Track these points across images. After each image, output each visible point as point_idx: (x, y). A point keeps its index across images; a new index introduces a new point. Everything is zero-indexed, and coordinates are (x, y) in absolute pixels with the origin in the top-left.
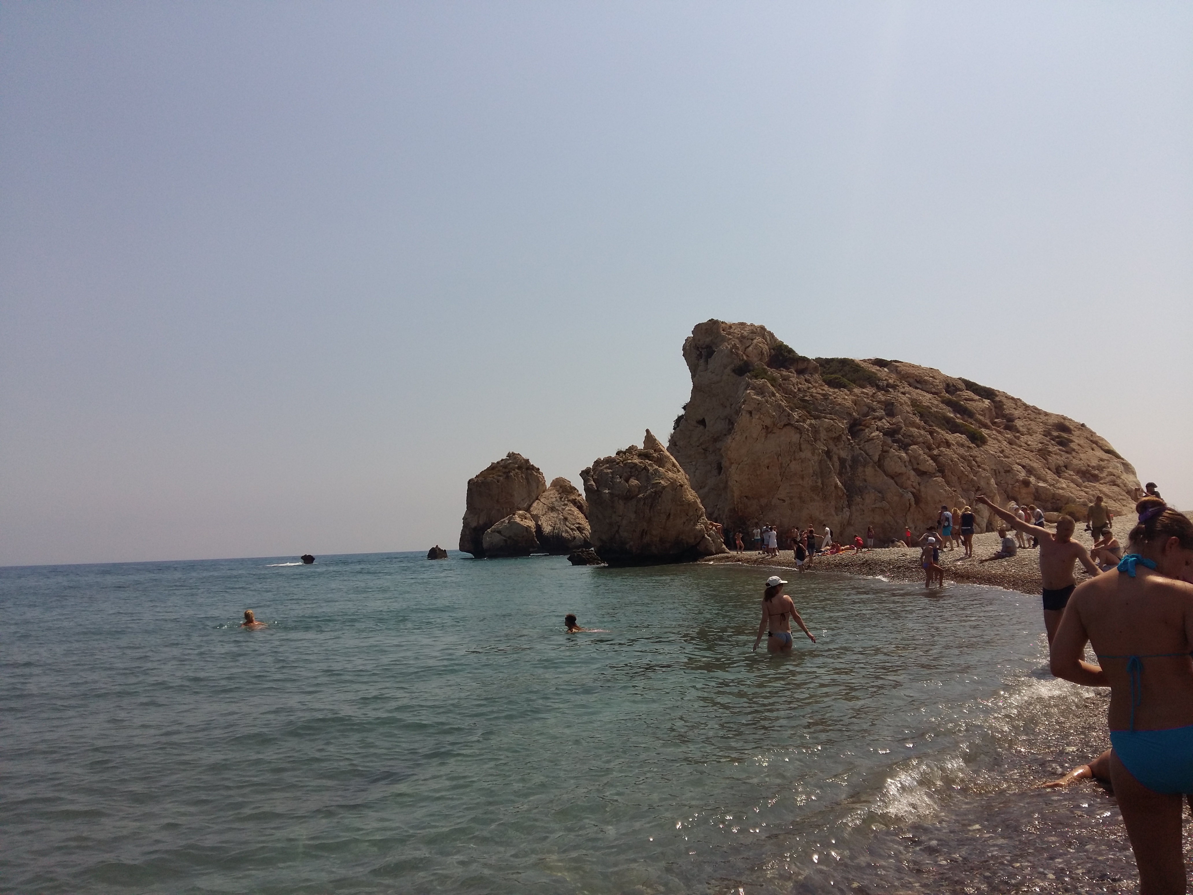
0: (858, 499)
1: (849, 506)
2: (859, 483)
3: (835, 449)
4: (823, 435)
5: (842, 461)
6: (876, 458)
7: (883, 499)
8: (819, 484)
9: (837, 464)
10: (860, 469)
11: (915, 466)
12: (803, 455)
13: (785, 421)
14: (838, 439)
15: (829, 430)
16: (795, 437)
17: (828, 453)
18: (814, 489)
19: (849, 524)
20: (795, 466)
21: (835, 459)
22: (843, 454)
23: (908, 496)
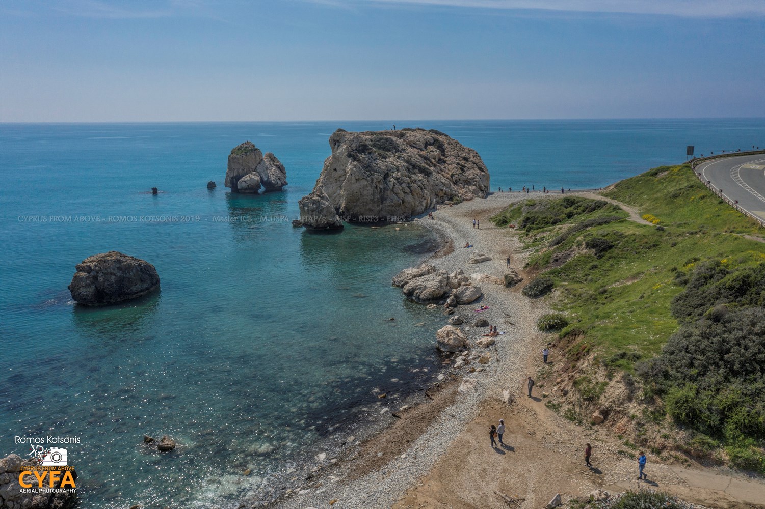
1: (382, 204)
2: (386, 197)
3: (378, 185)
4: (375, 181)
5: (381, 189)
6: (391, 188)
7: (392, 202)
9: (379, 190)
10: (386, 192)
12: (368, 188)
13: (363, 177)
14: (380, 182)
15: (377, 179)
16: (366, 183)
17: (376, 187)
18: (371, 200)
19: (381, 210)
20: (365, 192)
21: (378, 188)
22: (381, 187)
23: (400, 201)
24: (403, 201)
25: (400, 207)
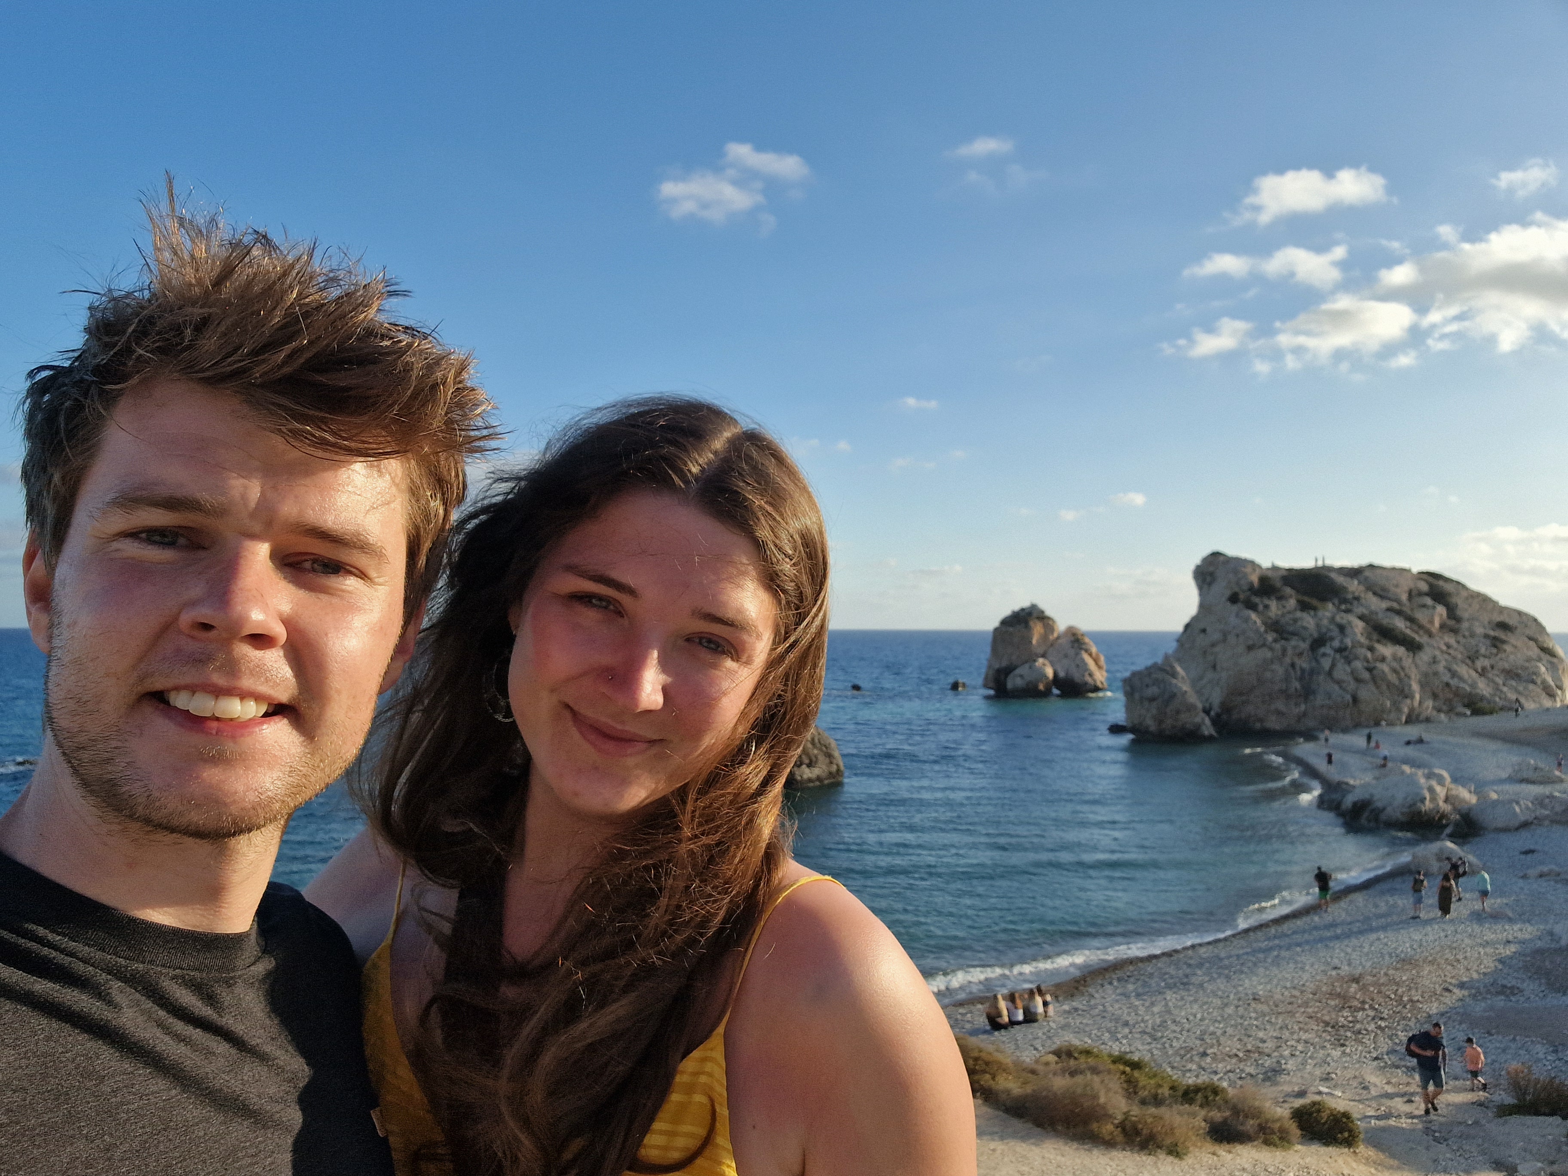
1: (1305, 702)
2: (1314, 687)
3: (1298, 662)
4: (1290, 652)
5: (1303, 670)
6: (1327, 669)
7: (1330, 699)
8: (1284, 687)
9: (1299, 673)
10: (1315, 677)
11: (1355, 677)
12: (1274, 667)
13: (1262, 642)
14: (1300, 654)
15: (1295, 648)
16: (1269, 655)
17: (1293, 665)
18: (1282, 691)
19: (1304, 714)
20: (1268, 675)
23: (1348, 697)
24: (1355, 699)
25: (1348, 712)
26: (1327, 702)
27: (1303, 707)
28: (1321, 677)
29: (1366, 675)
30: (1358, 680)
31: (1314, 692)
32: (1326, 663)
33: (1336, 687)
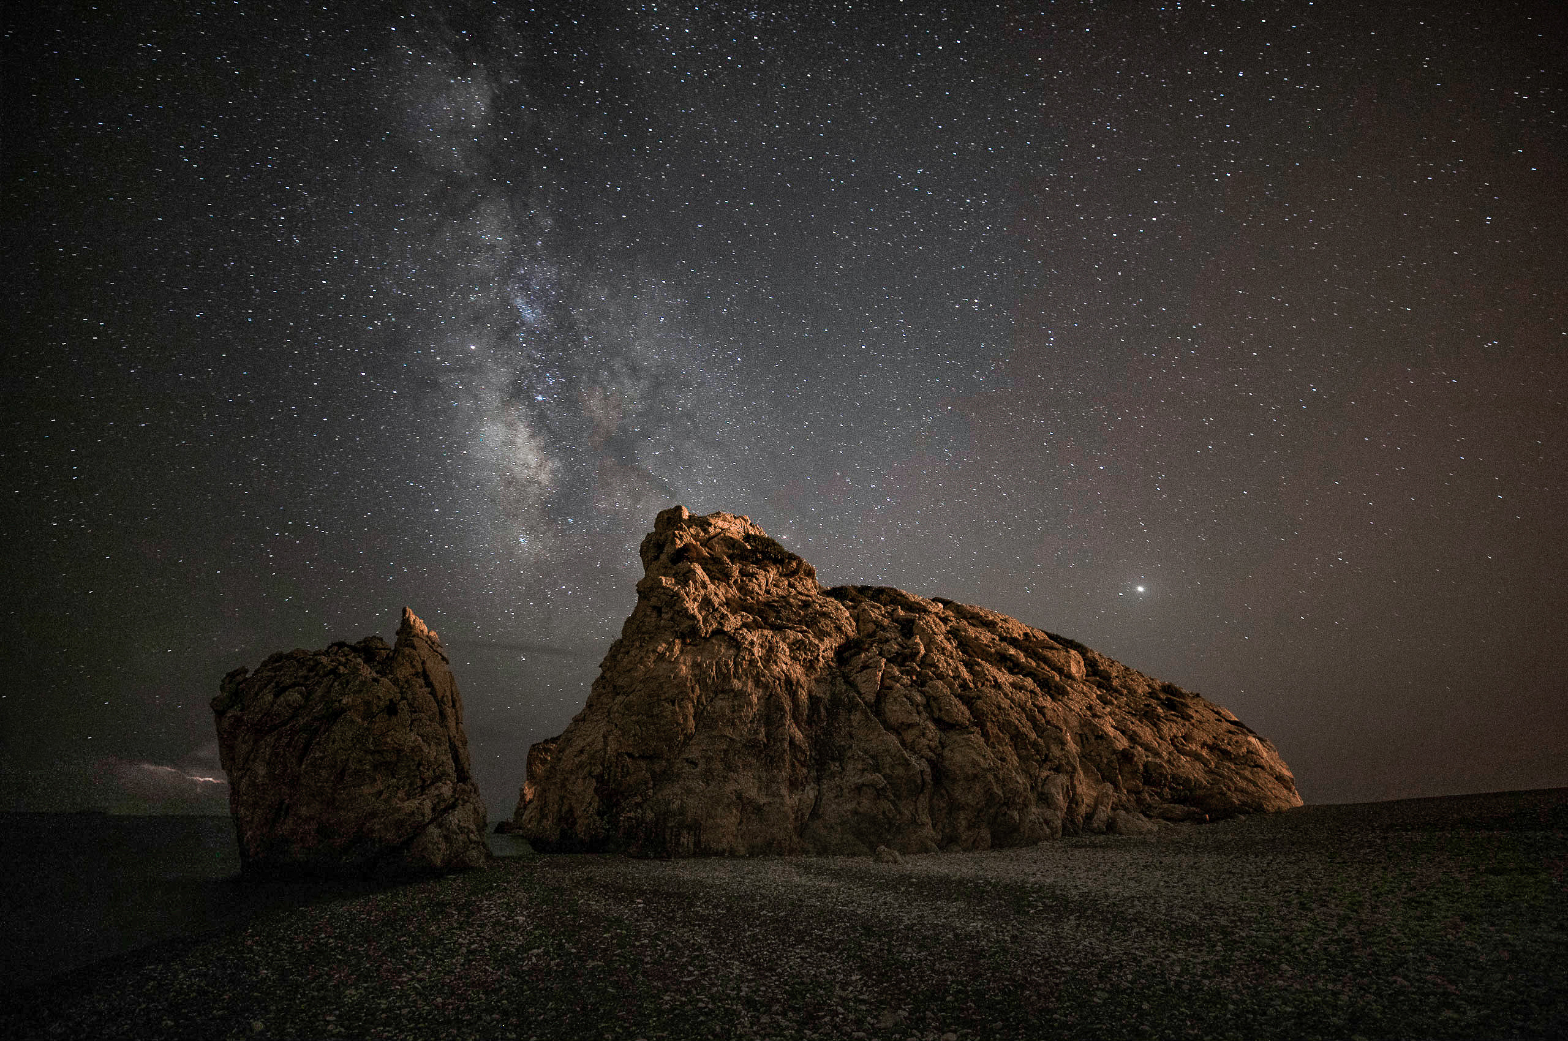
0: (835, 767)
1: (818, 780)
2: (840, 741)
3: (803, 680)
4: (784, 655)
6: (871, 698)
8: (762, 736)
10: (843, 716)
11: (937, 714)
12: (737, 684)
13: (714, 626)
14: (810, 664)
15: (794, 648)
16: (728, 654)
17: (788, 685)
20: (722, 703)
23: (919, 765)
24: (940, 773)
25: (923, 801)
26: (869, 777)
27: (810, 793)
28: (856, 717)
29: (961, 712)
30: (946, 725)
31: (840, 757)
32: (868, 686)
33: (893, 739)
